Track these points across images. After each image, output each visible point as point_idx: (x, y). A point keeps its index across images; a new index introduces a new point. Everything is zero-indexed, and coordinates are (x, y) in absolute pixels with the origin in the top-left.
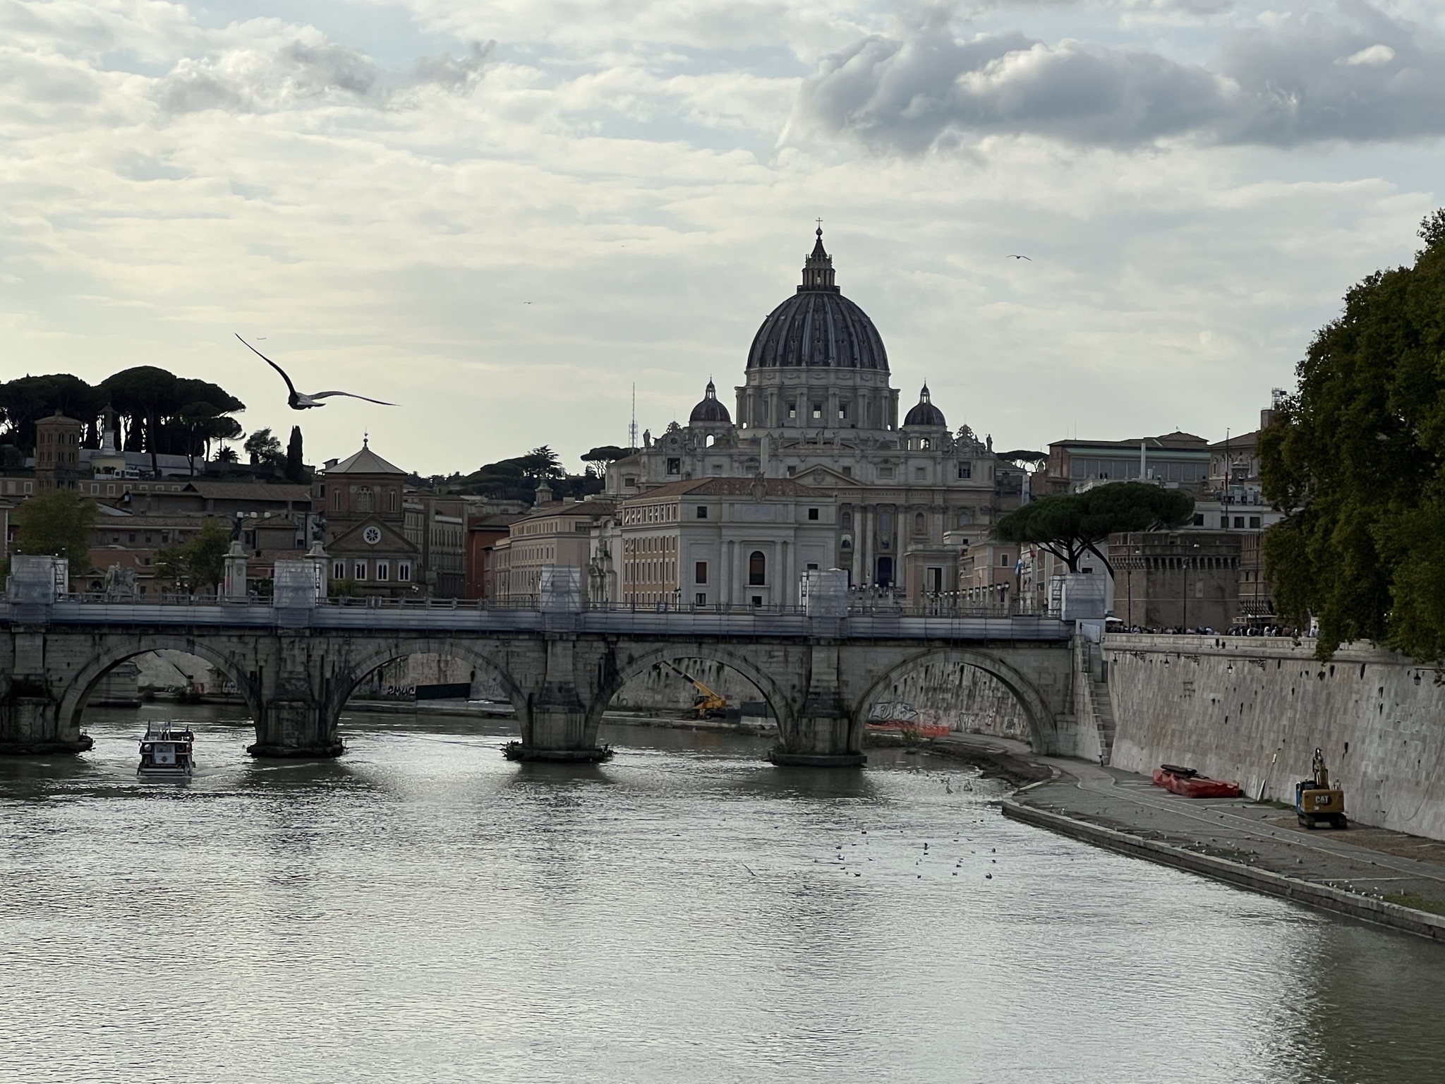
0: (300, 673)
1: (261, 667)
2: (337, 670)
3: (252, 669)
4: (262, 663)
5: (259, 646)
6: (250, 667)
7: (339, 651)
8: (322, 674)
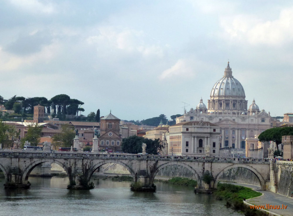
0: (80, 168)
1: (71, 166)
2: (89, 167)
3: (69, 166)
4: (71, 165)
5: (71, 161)
6: (68, 166)
7: (90, 163)
8: (86, 168)
